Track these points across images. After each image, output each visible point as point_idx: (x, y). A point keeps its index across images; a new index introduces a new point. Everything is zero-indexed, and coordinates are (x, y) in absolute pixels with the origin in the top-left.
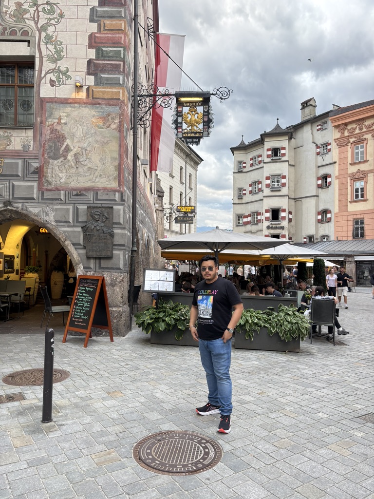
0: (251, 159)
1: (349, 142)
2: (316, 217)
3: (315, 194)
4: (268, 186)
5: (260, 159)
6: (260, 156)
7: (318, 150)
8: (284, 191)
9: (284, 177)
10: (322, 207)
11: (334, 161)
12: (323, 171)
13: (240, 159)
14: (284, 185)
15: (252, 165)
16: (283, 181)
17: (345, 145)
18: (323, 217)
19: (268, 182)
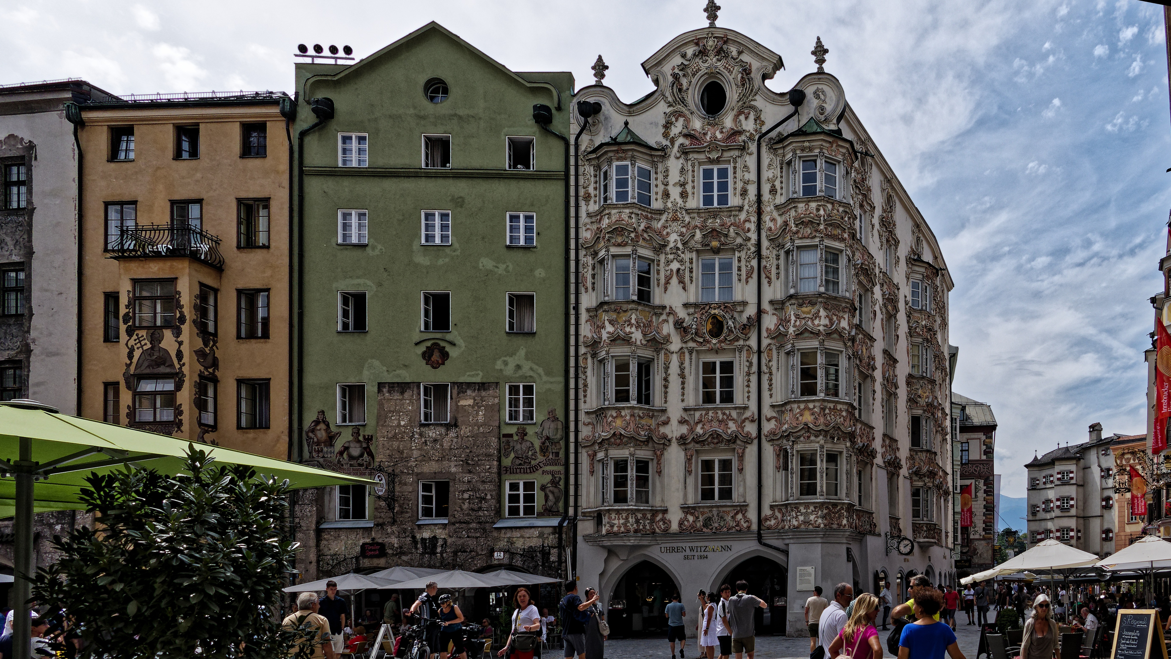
0: (1044, 477)
2: (1101, 536)
3: (1100, 514)
4: (1058, 507)
5: (1052, 479)
6: (1052, 476)
7: (1102, 473)
8: (1073, 512)
9: (1072, 499)
10: (1106, 527)
12: (1106, 494)
13: (1033, 476)
14: (1072, 506)
15: (1045, 483)
16: (1072, 502)
18: (1106, 535)
19: (1058, 503)
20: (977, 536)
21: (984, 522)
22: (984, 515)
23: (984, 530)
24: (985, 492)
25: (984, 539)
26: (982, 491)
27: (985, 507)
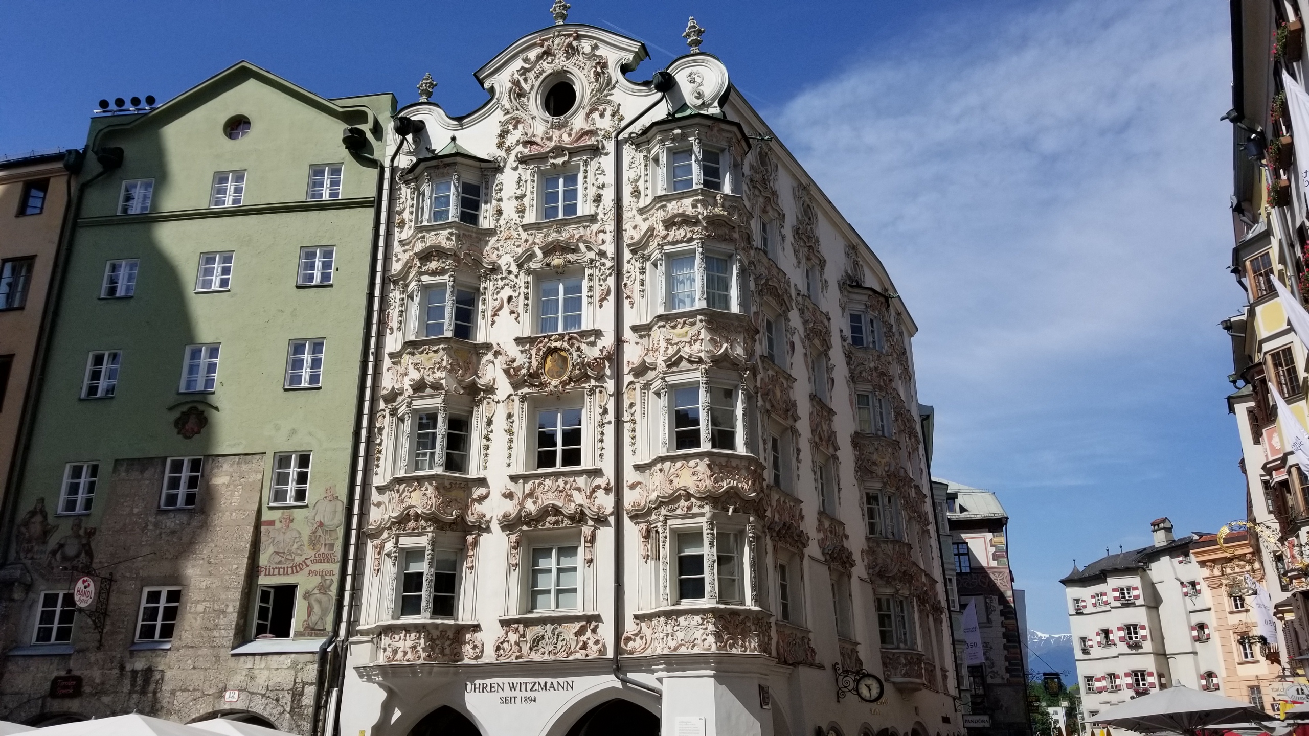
0: (1093, 597)
1: (1221, 584)
2: (1199, 683)
3: (1191, 651)
4: (1122, 639)
5: (1105, 598)
6: (1105, 594)
7: (1185, 590)
8: (1147, 647)
9: (1143, 628)
10: (1203, 670)
11: (1208, 607)
12: (1196, 619)
13: (1076, 596)
14: (1144, 638)
15: (1095, 605)
16: (1143, 633)
17: (1218, 587)
18: (1208, 682)
19: (1122, 634)
20: (998, 681)
21: (1007, 658)
22: (1005, 647)
23: (1008, 670)
24: (1002, 613)
25: (1009, 684)
26: (998, 612)
27: (1005, 635)
